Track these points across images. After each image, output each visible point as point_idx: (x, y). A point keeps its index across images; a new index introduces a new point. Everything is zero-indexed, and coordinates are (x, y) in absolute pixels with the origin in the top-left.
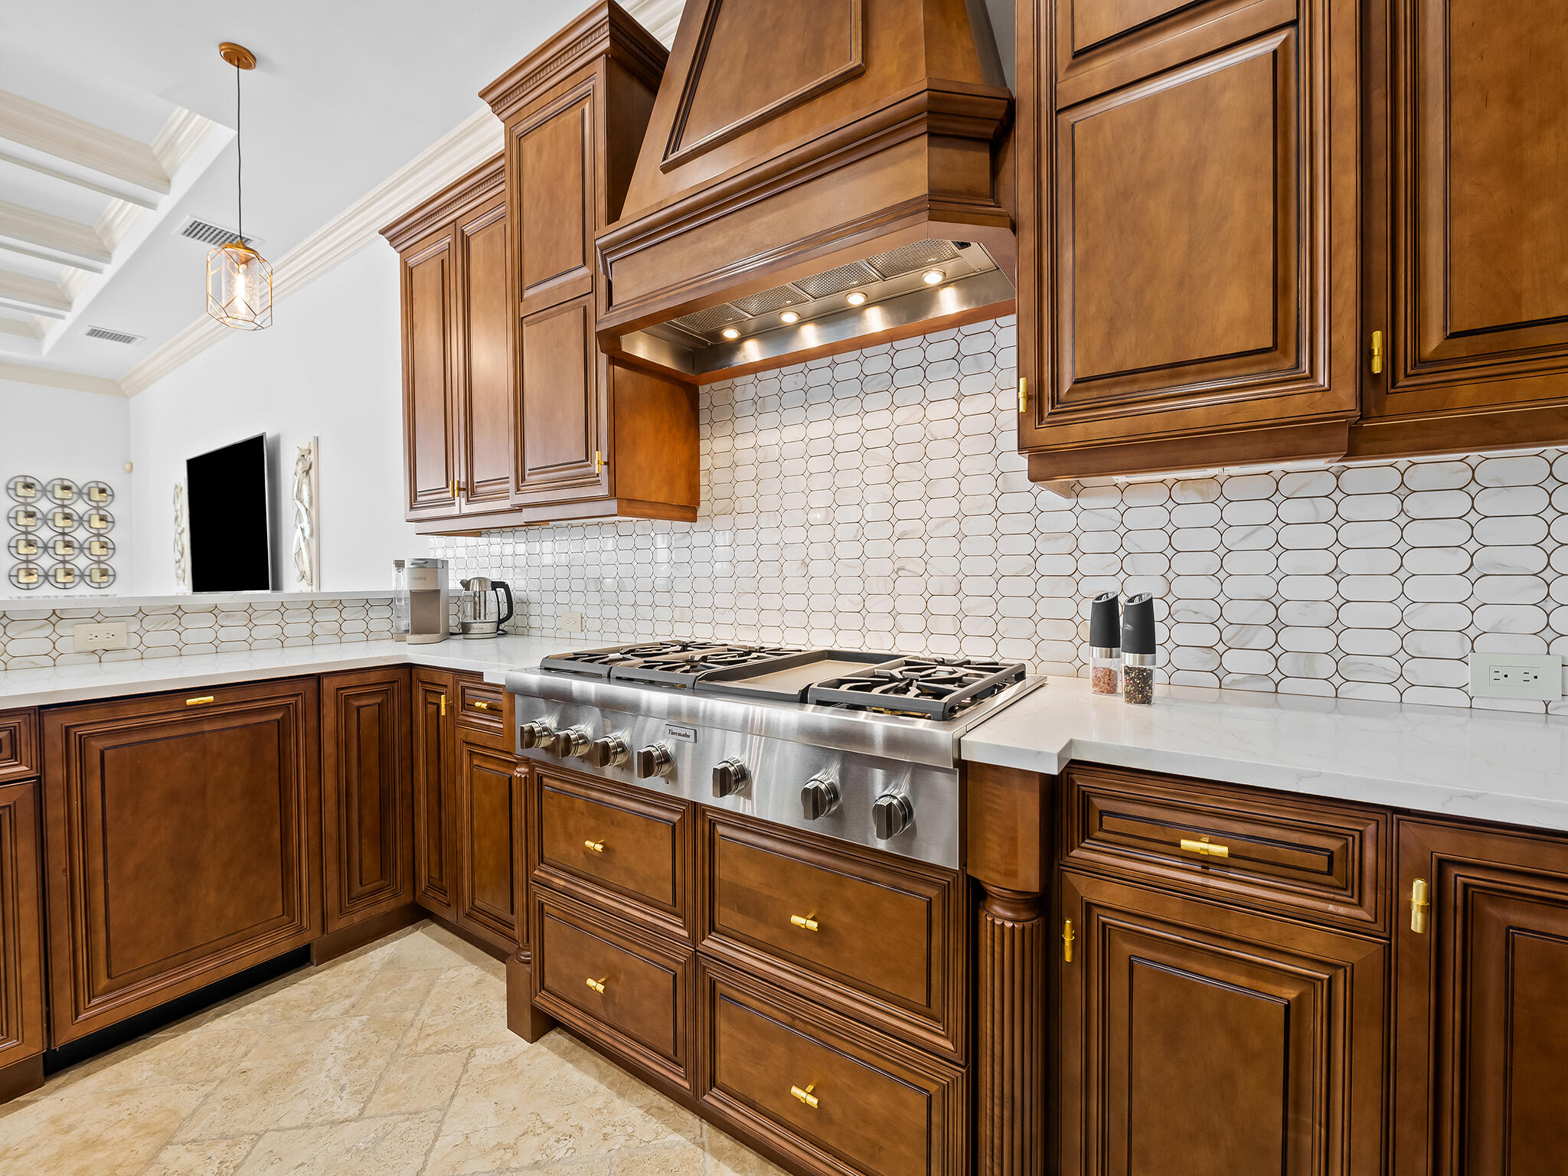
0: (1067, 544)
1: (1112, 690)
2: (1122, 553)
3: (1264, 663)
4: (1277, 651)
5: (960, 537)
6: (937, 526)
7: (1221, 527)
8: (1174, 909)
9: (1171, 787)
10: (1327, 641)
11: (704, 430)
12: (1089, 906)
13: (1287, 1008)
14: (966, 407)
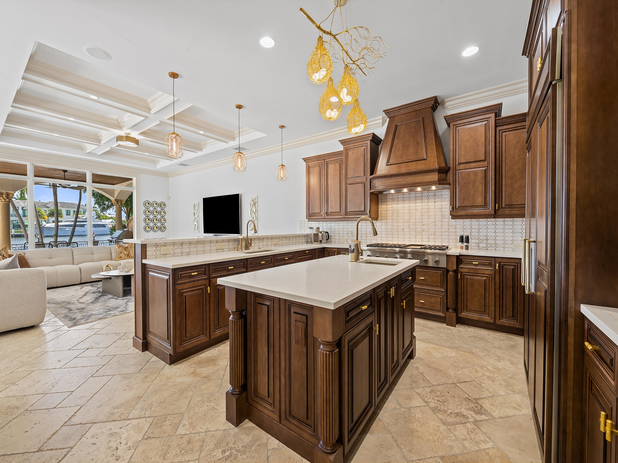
0: (454, 227)
1: (463, 249)
2: (463, 229)
3: (485, 245)
4: (487, 243)
5: (435, 225)
6: (431, 223)
7: (479, 225)
8: (472, 271)
9: (472, 257)
10: (494, 242)
11: (380, 203)
12: (462, 272)
13: (485, 280)
14: (436, 204)
